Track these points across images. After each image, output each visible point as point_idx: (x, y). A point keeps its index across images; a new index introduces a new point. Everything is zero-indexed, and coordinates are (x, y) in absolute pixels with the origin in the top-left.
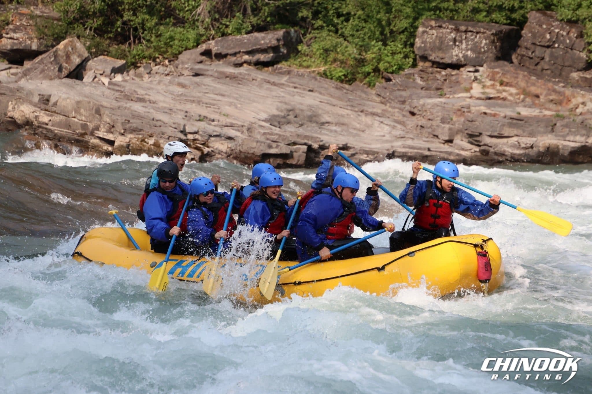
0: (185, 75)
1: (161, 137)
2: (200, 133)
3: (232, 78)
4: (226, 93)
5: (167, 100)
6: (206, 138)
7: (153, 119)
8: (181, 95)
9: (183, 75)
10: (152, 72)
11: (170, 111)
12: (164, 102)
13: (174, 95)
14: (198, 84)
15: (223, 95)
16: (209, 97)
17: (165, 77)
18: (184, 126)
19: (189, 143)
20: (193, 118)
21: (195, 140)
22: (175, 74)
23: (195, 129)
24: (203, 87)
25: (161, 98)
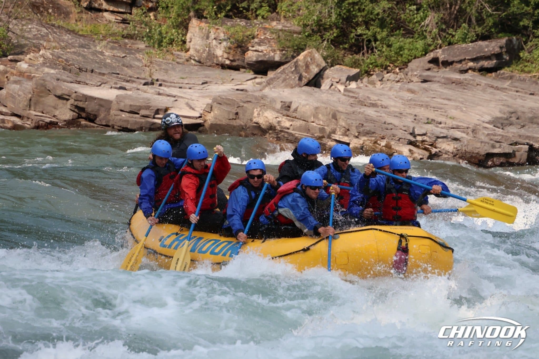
0: (415, 81)
1: (392, 139)
2: (429, 135)
3: (458, 83)
4: (452, 98)
5: (398, 104)
6: (434, 139)
7: (385, 123)
8: (411, 100)
9: (412, 81)
10: (384, 79)
11: (400, 115)
12: (395, 106)
13: (403, 100)
14: (426, 90)
15: (449, 100)
16: (437, 102)
17: (396, 84)
18: (414, 128)
19: (418, 144)
20: (421, 121)
21: (423, 141)
22: (405, 81)
23: (423, 131)
24: (431, 92)
25: (392, 103)
